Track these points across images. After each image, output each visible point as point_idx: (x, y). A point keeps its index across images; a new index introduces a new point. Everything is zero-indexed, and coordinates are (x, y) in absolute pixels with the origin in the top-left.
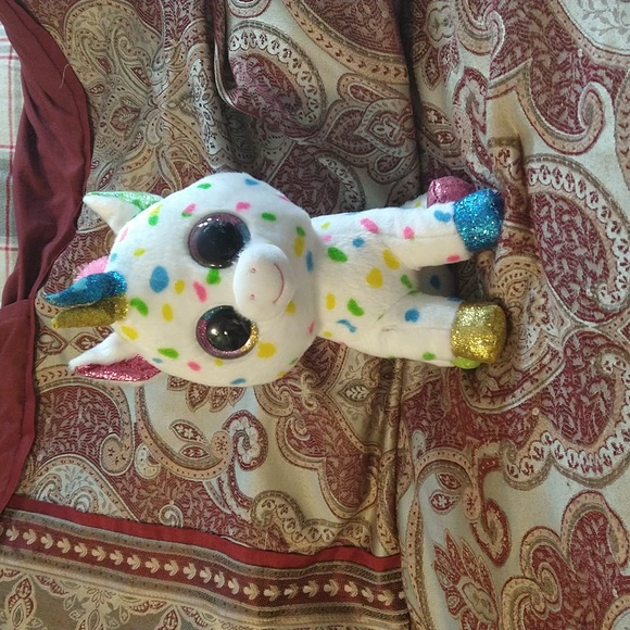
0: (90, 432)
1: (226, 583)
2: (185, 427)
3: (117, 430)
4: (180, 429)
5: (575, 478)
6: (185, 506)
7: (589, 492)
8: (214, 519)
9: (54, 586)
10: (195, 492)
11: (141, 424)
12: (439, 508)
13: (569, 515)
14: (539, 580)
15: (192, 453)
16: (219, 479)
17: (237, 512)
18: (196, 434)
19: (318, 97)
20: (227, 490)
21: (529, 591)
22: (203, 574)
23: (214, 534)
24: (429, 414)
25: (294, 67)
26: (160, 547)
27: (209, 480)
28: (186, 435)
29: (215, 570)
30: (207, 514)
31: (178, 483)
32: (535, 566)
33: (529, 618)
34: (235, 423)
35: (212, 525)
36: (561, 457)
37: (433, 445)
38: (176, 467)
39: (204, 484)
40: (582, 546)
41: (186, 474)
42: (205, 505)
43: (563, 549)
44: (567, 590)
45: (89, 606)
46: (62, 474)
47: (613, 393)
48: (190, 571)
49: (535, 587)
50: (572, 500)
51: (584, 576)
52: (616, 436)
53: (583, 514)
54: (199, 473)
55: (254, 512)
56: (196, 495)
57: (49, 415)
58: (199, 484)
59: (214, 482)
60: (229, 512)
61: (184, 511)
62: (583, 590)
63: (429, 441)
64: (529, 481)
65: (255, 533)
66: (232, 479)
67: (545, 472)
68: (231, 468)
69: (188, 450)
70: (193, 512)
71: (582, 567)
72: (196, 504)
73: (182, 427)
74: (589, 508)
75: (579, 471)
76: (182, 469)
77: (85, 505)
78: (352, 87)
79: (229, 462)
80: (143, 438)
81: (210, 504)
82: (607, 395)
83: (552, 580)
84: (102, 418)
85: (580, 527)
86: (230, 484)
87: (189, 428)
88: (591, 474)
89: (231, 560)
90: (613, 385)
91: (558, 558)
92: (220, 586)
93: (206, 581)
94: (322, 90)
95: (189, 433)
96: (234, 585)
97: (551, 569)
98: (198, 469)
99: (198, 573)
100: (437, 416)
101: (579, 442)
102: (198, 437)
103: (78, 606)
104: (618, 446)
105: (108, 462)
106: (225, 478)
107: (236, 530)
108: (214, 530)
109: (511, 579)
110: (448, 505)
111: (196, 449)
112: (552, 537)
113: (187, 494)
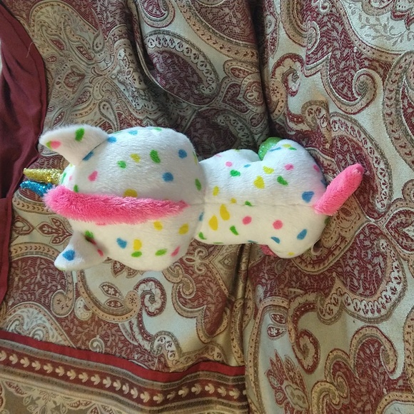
0: (45, 288)
1: (130, 390)
2: (109, 287)
3: (64, 287)
4: (106, 288)
5: (359, 318)
6: (106, 339)
7: (368, 326)
8: (125, 348)
9: (17, 389)
10: (113, 330)
11: (80, 284)
12: (271, 336)
13: (354, 341)
14: (336, 384)
15: (113, 304)
16: (130, 322)
17: (142, 344)
18: (116, 292)
19: (213, 76)
20: (136, 329)
21: (329, 390)
22: (115, 384)
23: (124, 358)
24: (266, 275)
25: (195, 59)
26: (89, 365)
27: (123, 323)
28: (109, 292)
29: (123, 382)
30: (120, 345)
31: (103, 324)
32: (334, 374)
33: (329, 407)
34: (142, 286)
35: (123, 352)
36: (349, 304)
37: (268, 295)
38: (102, 313)
39: (120, 325)
40: (364, 362)
41: (108, 318)
42: (119, 339)
43: (351, 363)
44: (353, 390)
45: (41, 403)
46: (25, 315)
47: (385, 264)
48: (107, 382)
49: (333, 388)
50: (357, 332)
51: (364, 381)
52: (387, 291)
53: (364, 341)
54: (116, 318)
55: (152, 344)
56: (114, 332)
57: (17, 275)
58: (116, 325)
59: (127, 324)
60: (136, 344)
61: (106, 342)
62: (364, 389)
63: (266, 292)
64: (330, 319)
65: (150, 358)
66: (140, 322)
67: (339, 314)
68: (140, 315)
69: (110, 302)
70: (111, 343)
71: (363, 375)
72: (114, 338)
73: (107, 287)
74: (368, 337)
75: (361, 313)
76: (106, 315)
77: (40, 335)
78: (232, 69)
79: (137, 311)
80: (81, 293)
81: (123, 338)
82: (382, 265)
83: (344, 383)
84: (54, 279)
85: (362, 349)
86: (138, 325)
87: (111, 288)
88: (370, 315)
89: (134, 376)
90: (385, 259)
91: (348, 369)
92: (126, 393)
93: (117, 389)
94: (215, 72)
95: (111, 291)
96: (134, 392)
97: (343, 376)
98: (116, 315)
99: (112, 384)
100: (272, 277)
101: (361, 294)
102: (117, 294)
103: (33, 402)
104: (388, 297)
105: (57, 308)
106: (135, 322)
107: (139, 355)
108: (124, 356)
109: (318, 382)
110: (278, 334)
111: (116, 302)
112: (344, 356)
113: (109, 331)
